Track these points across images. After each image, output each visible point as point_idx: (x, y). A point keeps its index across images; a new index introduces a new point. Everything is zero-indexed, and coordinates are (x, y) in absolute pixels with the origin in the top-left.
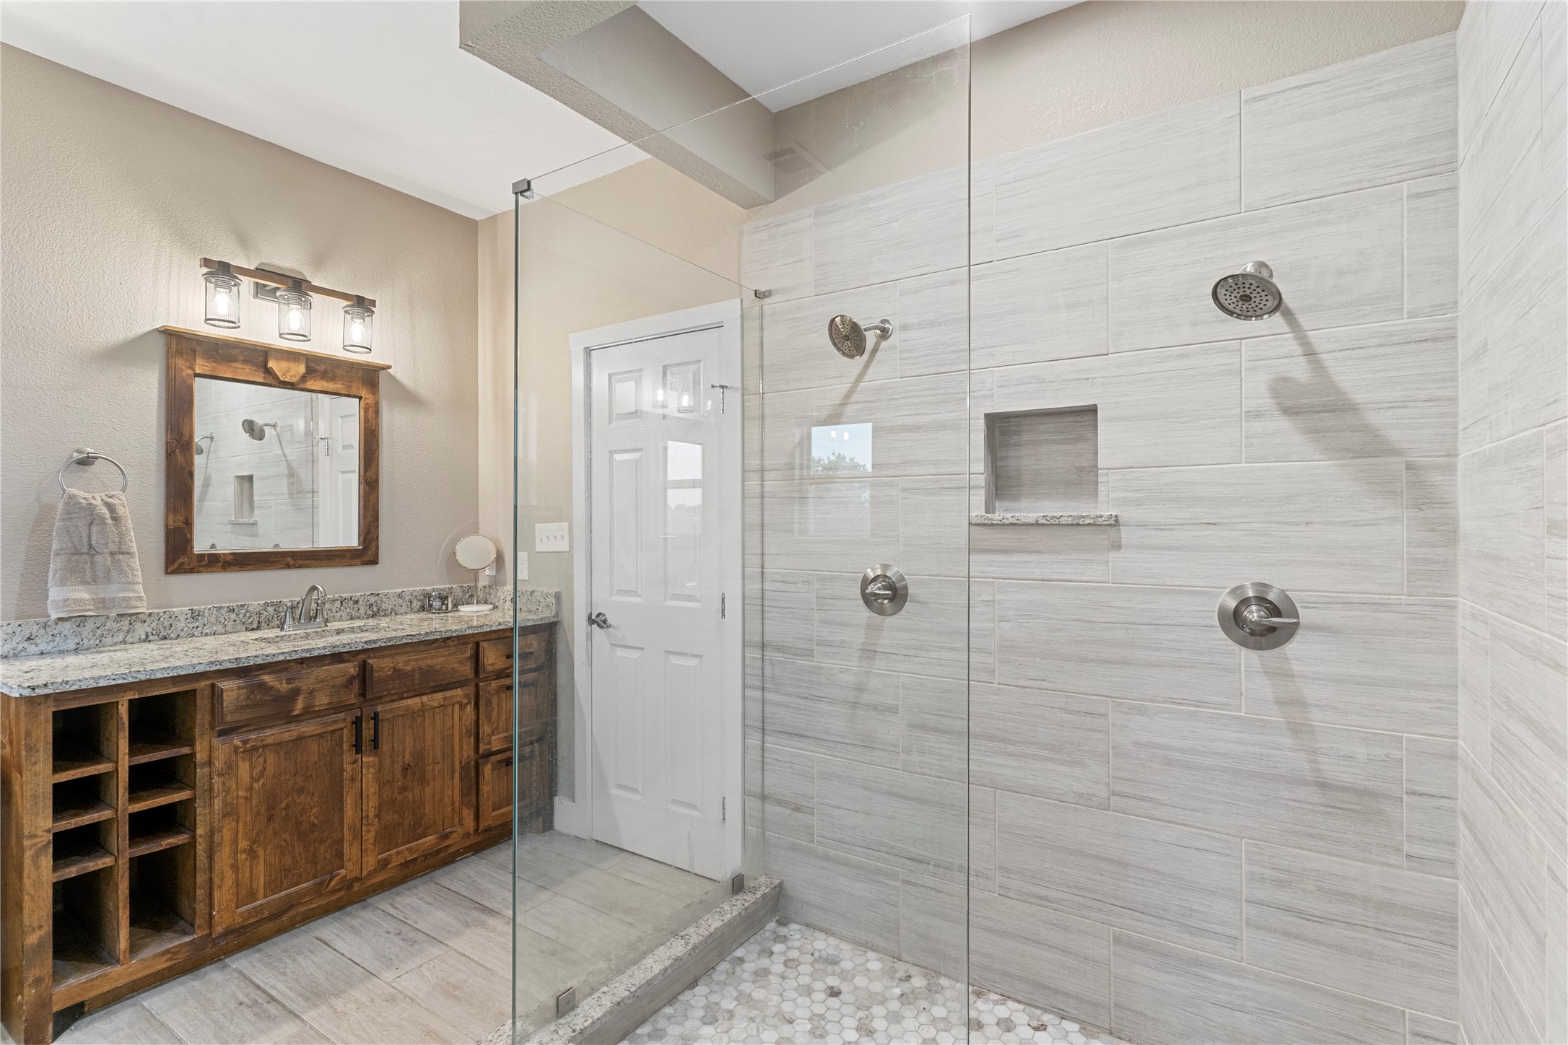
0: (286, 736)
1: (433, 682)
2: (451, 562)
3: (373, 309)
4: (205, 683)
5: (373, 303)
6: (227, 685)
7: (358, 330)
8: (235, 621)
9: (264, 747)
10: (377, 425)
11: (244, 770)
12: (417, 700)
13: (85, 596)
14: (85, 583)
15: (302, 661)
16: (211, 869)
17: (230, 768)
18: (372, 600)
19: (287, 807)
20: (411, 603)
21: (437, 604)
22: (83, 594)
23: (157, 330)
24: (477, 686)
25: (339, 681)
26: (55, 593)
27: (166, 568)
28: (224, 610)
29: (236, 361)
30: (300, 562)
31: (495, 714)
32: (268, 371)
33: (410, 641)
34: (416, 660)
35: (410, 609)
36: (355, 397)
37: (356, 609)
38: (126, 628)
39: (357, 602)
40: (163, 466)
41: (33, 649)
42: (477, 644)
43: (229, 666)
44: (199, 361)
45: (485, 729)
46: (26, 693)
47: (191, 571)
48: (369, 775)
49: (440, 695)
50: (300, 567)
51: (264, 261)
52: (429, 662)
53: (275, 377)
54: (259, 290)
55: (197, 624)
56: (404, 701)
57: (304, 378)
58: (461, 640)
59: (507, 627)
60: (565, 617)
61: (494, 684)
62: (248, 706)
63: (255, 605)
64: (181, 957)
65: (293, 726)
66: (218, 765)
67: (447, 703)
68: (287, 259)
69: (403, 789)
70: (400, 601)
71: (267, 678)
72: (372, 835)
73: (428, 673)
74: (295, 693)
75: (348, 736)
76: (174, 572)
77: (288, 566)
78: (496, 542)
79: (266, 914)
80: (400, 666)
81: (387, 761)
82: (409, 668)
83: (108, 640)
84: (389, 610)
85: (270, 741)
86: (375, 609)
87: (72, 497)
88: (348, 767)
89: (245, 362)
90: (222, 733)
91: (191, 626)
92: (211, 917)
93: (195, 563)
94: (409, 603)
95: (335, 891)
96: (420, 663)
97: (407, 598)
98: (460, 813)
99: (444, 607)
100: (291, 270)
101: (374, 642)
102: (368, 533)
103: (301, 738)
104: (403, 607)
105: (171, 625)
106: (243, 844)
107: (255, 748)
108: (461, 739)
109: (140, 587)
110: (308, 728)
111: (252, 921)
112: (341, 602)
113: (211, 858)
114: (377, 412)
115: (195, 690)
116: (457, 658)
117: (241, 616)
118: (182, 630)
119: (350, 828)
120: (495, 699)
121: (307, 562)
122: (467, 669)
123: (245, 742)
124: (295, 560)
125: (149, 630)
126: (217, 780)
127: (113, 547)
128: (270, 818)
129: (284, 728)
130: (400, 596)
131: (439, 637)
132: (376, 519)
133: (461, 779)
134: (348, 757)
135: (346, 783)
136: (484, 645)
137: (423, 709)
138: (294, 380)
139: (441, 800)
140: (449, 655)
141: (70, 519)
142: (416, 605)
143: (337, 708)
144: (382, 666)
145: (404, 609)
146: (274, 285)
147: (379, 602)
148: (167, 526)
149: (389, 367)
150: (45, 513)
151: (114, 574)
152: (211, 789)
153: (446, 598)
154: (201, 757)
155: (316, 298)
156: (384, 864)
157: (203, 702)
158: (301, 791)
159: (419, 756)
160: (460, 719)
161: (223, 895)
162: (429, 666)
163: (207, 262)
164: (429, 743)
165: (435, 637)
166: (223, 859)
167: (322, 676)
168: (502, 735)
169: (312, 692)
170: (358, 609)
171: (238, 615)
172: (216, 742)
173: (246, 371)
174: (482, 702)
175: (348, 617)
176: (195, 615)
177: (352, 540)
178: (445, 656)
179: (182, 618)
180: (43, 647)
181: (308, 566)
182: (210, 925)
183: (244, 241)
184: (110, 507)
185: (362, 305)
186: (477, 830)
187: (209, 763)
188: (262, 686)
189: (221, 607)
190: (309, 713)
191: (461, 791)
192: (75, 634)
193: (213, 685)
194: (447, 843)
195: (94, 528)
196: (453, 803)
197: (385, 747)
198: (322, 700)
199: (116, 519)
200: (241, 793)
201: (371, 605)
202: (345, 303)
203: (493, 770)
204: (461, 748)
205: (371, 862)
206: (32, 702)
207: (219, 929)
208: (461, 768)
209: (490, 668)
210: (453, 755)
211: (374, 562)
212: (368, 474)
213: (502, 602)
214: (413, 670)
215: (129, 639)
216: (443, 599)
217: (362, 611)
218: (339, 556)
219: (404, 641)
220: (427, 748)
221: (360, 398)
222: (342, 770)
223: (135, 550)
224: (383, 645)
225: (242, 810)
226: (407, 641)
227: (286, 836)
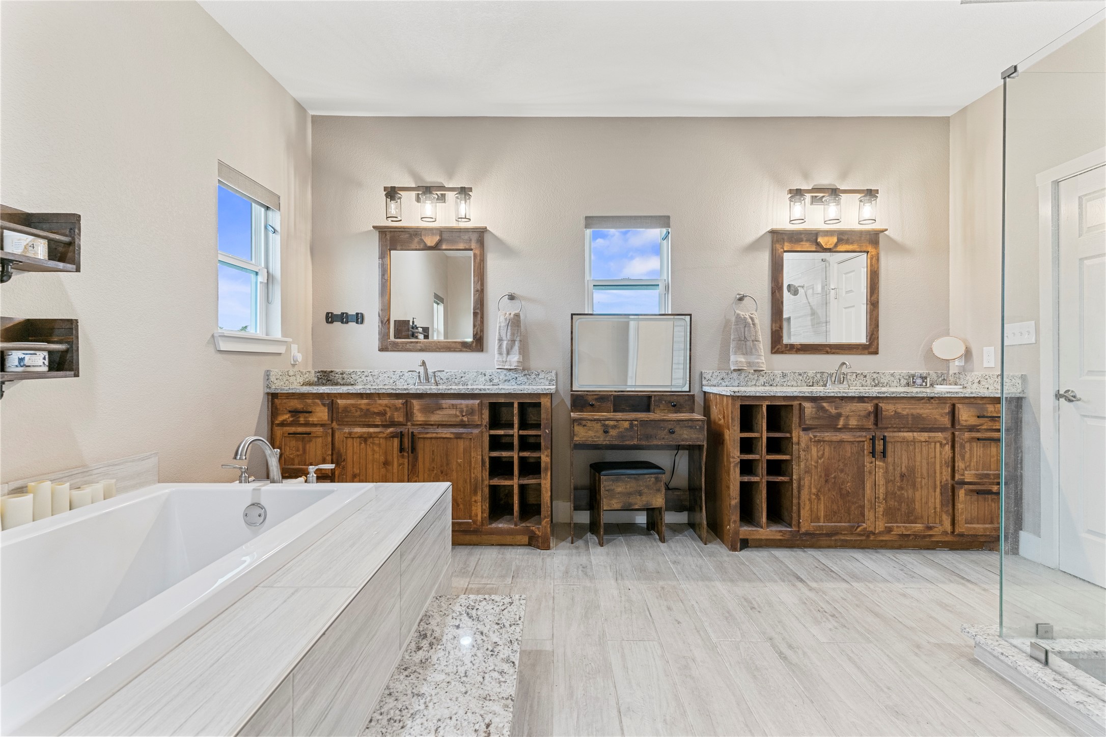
0: (834, 438)
1: (919, 424)
2: (929, 355)
3: (877, 195)
4: (796, 403)
5: (877, 191)
6: (807, 405)
7: (868, 210)
8: (802, 380)
9: (824, 441)
10: (878, 268)
11: (814, 450)
12: (910, 434)
13: (743, 360)
14: (743, 354)
15: (842, 398)
16: (799, 498)
17: (807, 449)
18: (875, 376)
19: (835, 478)
20: (900, 380)
21: (919, 381)
22: (742, 359)
23: (769, 232)
24: (953, 434)
25: (863, 413)
26: (733, 358)
27: (772, 351)
28: (797, 374)
29: (802, 241)
30: (833, 351)
31: (967, 456)
32: (818, 244)
33: (906, 396)
34: (909, 408)
35: (899, 384)
36: (864, 252)
37: (865, 381)
38: (756, 378)
39: (865, 376)
40: (770, 300)
41: (724, 384)
42: (954, 405)
43: (808, 395)
44: (786, 244)
45: (960, 465)
46: (732, 394)
47: (782, 353)
48: (880, 473)
49: (926, 434)
50: (833, 353)
51: (815, 184)
52: (918, 411)
53: (821, 246)
54: (814, 200)
55: (785, 380)
56: (902, 433)
57: (836, 245)
58: (941, 400)
59: (978, 396)
60: (1030, 395)
61: (967, 435)
62: (816, 418)
63: (811, 373)
64: (787, 537)
65: (838, 434)
66: (803, 445)
67: (930, 440)
68: (826, 179)
69: (901, 488)
70: (893, 378)
71: (825, 404)
72: (881, 509)
73: (917, 418)
74: (839, 415)
75: (867, 446)
76: (775, 353)
77: (827, 353)
78: (965, 341)
79: (824, 532)
80: (899, 410)
81: (891, 468)
82: (905, 413)
83: (749, 383)
84: (885, 384)
85: (827, 439)
86: (876, 382)
87: (738, 315)
88: (868, 465)
89: (807, 240)
90: (804, 430)
91: (782, 380)
92: (799, 523)
93: (783, 349)
94: (898, 381)
95: (860, 535)
96: (912, 411)
97: (897, 377)
98: (941, 517)
99: (924, 384)
100: (830, 185)
101: (884, 393)
102: (872, 335)
103: (841, 442)
104: (894, 383)
105: (774, 379)
106: (814, 490)
107: (819, 441)
108: (941, 467)
109: (763, 358)
110: (846, 436)
111: (818, 532)
112: (856, 376)
113: (799, 492)
114: (878, 260)
115: (792, 406)
116: (938, 412)
117: (805, 378)
118: (778, 382)
119: (868, 501)
120: (967, 446)
121: (837, 350)
122: (946, 421)
123: (815, 437)
124: (831, 349)
125: (765, 381)
126: (802, 453)
127: (753, 338)
128: (826, 481)
129: (834, 434)
130: (892, 375)
132: (877, 326)
133: (941, 494)
134: (867, 459)
135: (866, 474)
136: (958, 406)
137: (914, 441)
138: (831, 247)
139: (927, 503)
140: (933, 409)
141: (737, 324)
142: (904, 382)
143: (861, 429)
144: (888, 409)
145: (895, 383)
146: (821, 195)
147: (879, 378)
148: (772, 329)
149: (886, 230)
150: (727, 323)
151: (753, 350)
152: (799, 457)
153: (926, 378)
154: (795, 439)
155: (844, 197)
156: (889, 530)
157: (796, 412)
158: (842, 471)
159: (912, 470)
160: (941, 454)
161: (805, 513)
162: (918, 414)
163: (790, 191)
164: (918, 464)
166: (805, 493)
167: (853, 408)
168: (973, 472)
169: (848, 417)
170: (866, 381)
171: (803, 377)
172: (802, 433)
173: (807, 246)
174: (957, 446)
175: (860, 385)
176: (784, 375)
177: (861, 338)
178: (930, 409)
179: (779, 376)
180: (727, 383)
181: (838, 353)
182: (799, 527)
183: (806, 176)
184: (752, 319)
185: (871, 194)
186: (953, 532)
187: (798, 444)
188: (823, 408)
189: (795, 373)
190: (846, 428)
191: (941, 502)
192: (739, 379)
193: (800, 404)
194: (931, 533)
195: (746, 329)
196: (935, 508)
197: (890, 459)
198: (853, 422)
199: (754, 324)
200: (813, 463)
201: (874, 380)
202: (859, 196)
203: (966, 494)
204: (941, 473)
205: (881, 526)
206: (734, 398)
207: (803, 530)
208: (941, 486)
209: (964, 423)
210: (935, 477)
211: (876, 353)
212: (872, 298)
213: (970, 384)
214: (908, 415)
215: (757, 384)
216: (924, 378)
217: (869, 382)
218: (855, 348)
219: (902, 395)
220: (917, 467)
221: (868, 252)
222: (864, 466)
223: (761, 340)
224: (889, 395)
225: (813, 472)
227: (834, 494)
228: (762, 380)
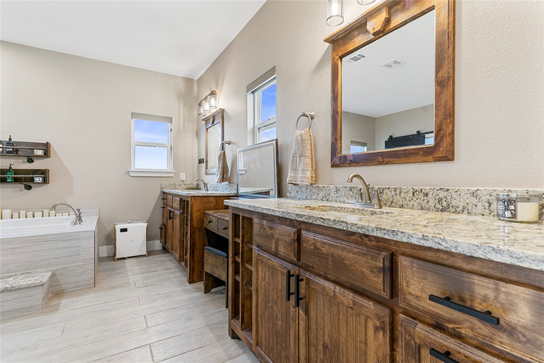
0: (269, 262)
4: (253, 217)
8: (352, 196)
9: (264, 263)
11: (260, 270)
13: (293, 175)
14: (294, 169)
18: (442, 194)
19: (271, 307)
20: (490, 204)
25: (289, 239)
27: (331, 164)
28: (348, 189)
29: (354, 36)
30: (386, 160)
33: (322, 224)
34: (330, 245)
35: (488, 211)
37: (426, 201)
38: (317, 192)
39: (426, 195)
47: (338, 166)
50: (387, 163)
52: (339, 253)
55: (338, 195)
59: (441, 247)
62: (259, 235)
65: (272, 257)
67: (359, 309)
70: (475, 200)
71: (265, 222)
73: (339, 263)
74: (271, 236)
76: (334, 166)
77: (380, 163)
80: (319, 245)
81: (314, 326)
82: (325, 250)
84: (461, 208)
85: (265, 260)
86: (444, 204)
89: (359, 34)
91: (336, 195)
93: (338, 161)
94: (487, 205)
96: (332, 249)
97: (484, 198)
104: (478, 208)
105: (329, 194)
107: (262, 261)
112: (413, 193)
116: (367, 262)
117: (355, 194)
118: (333, 197)
121: (391, 159)
122: (380, 284)
124: (383, 158)
125: (323, 195)
130: (474, 194)
131: (345, 229)
136: (403, 260)
137: (336, 300)
138: (383, 27)
140: (359, 254)
145: (480, 208)
147: (449, 198)
148: (331, 142)
159: (336, 345)
162: (339, 256)
164: (343, 340)
165: (341, 228)
169: (278, 240)
170: (428, 202)
171: (353, 193)
175: (419, 207)
176: (337, 190)
178: (354, 253)
179: (333, 190)
181: (392, 163)
189: (346, 187)
190: (276, 253)
195: (297, 146)
197: (312, 313)
201: (440, 200)
214: (327, 254)
215: (318, 198)
217: (432, 204)
218: (413, 154)
220: (341, 345)
226: (319, 223)
228: (321, 194)
